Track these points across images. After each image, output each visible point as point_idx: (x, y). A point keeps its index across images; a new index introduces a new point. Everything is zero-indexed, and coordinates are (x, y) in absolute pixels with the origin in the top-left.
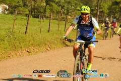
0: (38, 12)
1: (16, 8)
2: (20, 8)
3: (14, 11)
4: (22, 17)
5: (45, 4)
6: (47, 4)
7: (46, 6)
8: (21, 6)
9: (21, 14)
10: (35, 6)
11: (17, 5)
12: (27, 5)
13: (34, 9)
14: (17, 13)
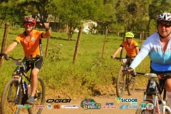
0: (139, 30)
1: (107, 25)
2: (113, 25)
3: (105, 29)
4: (116, 37)
5: (148, 18)
6: (151, 18)
7: (149, 21)
8: (115, 23)
9: (115, 33)
10: (133, 21)
11: (109, 21)
12: (122, 21)
13: (132, 26)
14: (109, 32)
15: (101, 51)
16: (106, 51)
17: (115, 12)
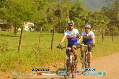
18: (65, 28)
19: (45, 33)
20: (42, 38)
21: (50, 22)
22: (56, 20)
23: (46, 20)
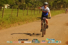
5: (25, 4)
8: (15, 5)
13: (21, 6)
14: (13, 8)
15: (11, 14)
16: (13, 14)
17: (15, 1)
18: (23, 7)
19: (14, 9)
20: (13, 12)
21: (17, 4)
22: (19, 3)
23: (15, 3)
